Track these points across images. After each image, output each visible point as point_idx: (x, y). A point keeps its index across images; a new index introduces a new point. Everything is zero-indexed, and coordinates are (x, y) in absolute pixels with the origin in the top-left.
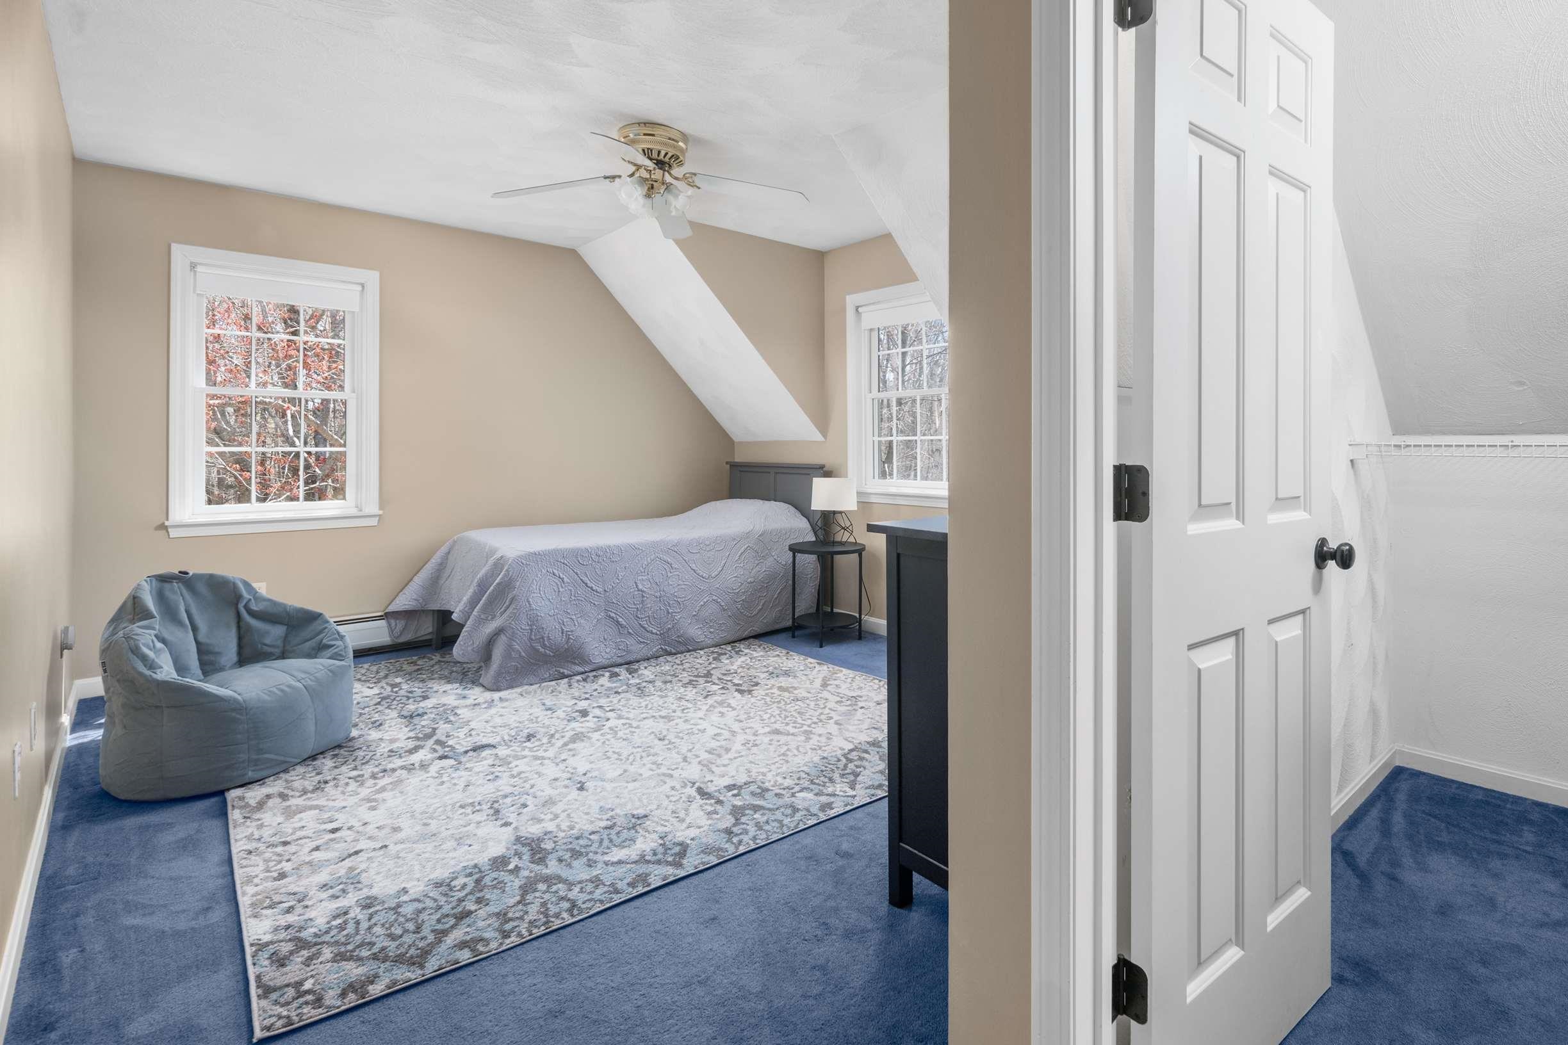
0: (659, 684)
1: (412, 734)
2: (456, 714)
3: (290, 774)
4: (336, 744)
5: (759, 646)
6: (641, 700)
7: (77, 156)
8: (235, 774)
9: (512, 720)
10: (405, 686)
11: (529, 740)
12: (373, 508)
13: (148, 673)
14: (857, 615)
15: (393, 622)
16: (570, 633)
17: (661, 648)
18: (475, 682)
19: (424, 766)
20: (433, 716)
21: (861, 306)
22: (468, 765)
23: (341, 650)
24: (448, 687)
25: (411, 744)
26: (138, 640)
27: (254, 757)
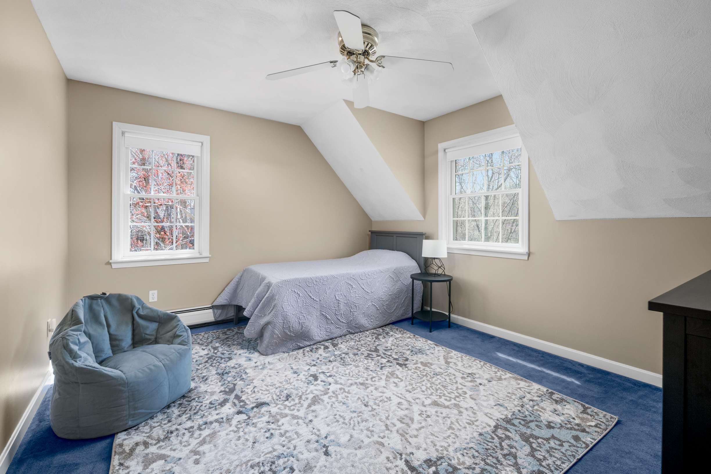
0: (351, 355)
1: (222, 388)
2: (246, 373)
3: (154, 421)
4: (182, 395)
5: (397, 330)
6: (345, 369)
7: (68, 78)
8: (121, 424)
9: (276, 380)
10: (220, 349)
11: (288, 400)
12: (206, 254)
13: (72, 361)
14: (447, 314)
15: (216, 311)
16: (303, 324)
17: (347, 330)
18: (255, 349)
19: (229, 420)
20: (234, 374)
21: (447, 149)
22: (255, 421)
23: (185, 339)
24: (241, 351)
25: (221, 397)
26: (69, 340)
27: (132, 412)
